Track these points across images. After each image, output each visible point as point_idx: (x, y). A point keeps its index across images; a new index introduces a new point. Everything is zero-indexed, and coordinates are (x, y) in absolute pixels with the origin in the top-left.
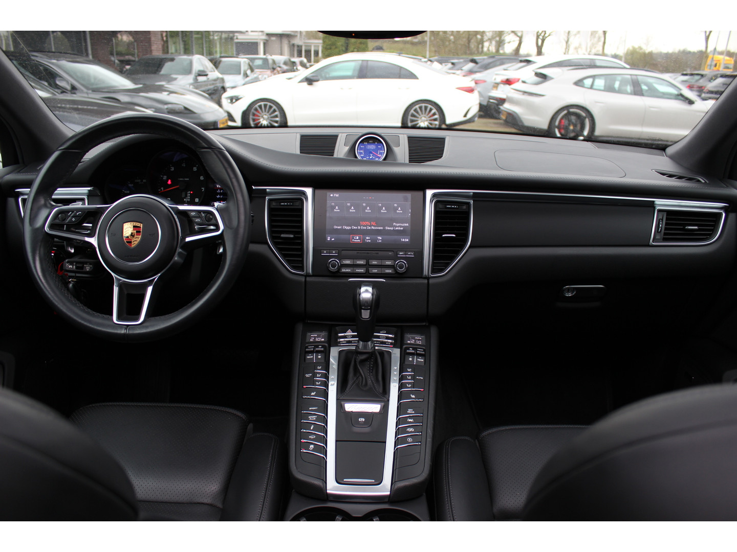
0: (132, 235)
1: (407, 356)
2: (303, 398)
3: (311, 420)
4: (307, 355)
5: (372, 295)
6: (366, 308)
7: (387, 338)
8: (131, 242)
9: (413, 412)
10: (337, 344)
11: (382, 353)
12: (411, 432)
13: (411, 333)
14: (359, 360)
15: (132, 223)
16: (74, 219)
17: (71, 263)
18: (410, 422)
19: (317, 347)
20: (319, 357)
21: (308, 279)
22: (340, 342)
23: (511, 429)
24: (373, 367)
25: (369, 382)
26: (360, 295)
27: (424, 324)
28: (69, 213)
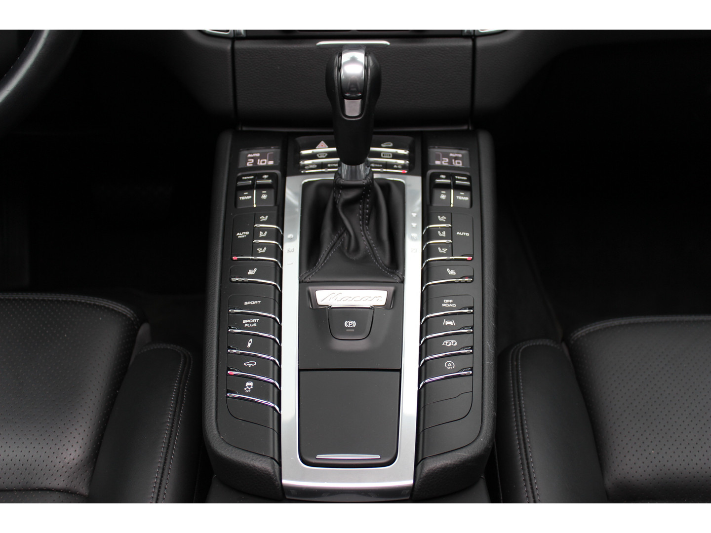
1: (436, 191)
2: (231, 281)
3: (247, 328)
4: (239, 193)
5: (366, 68)
6: (354, 95)
7: (396, 156)
9: (454, 305)
10: (298, 170)
11: (386, 187)
12: (452, 348)
13: (442, 145)
14: (342, 200)
18: (449, 327)
19: (260, 176)
20: (264, 197)
21: (239, 45)
22: (304, 165)
23: (630, 324)
24: (369, 214)
25: (363, 243)
26: (340, 68)
27: (465, 127)
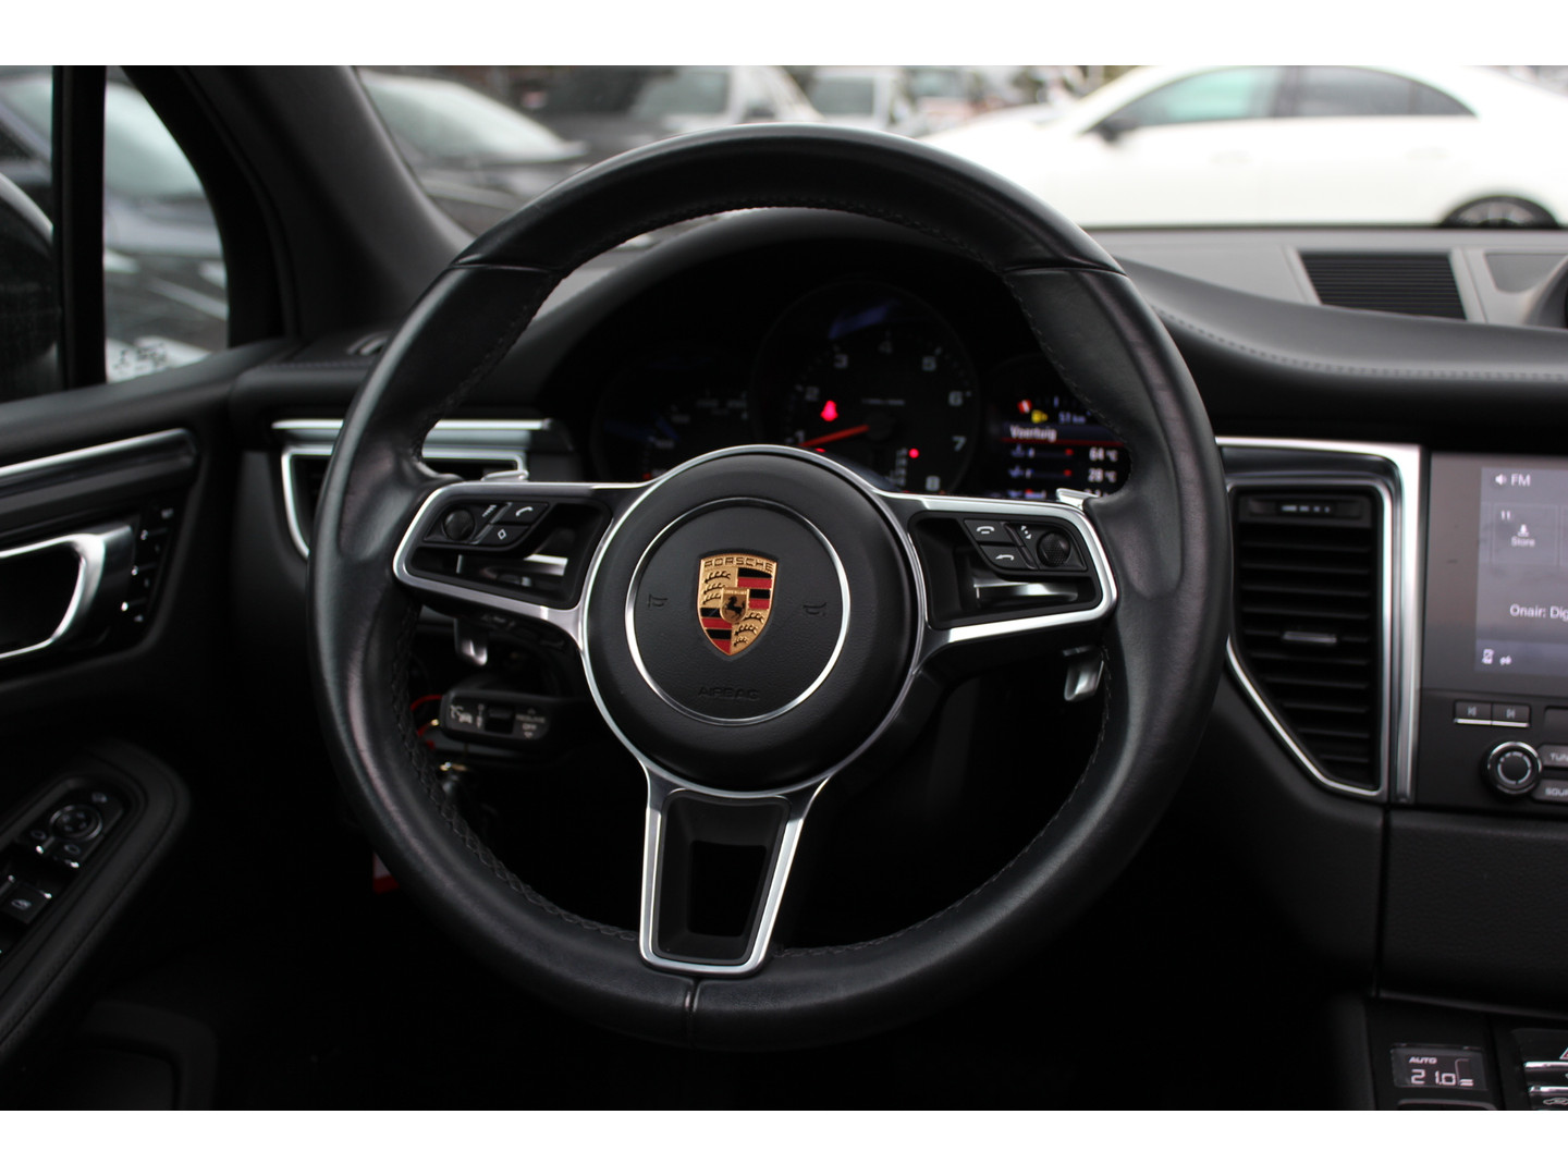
0: (734, 605)
8: (726, 635)
10: (1529, 1105)
15: (735, 557)
16: (502, 534)
17: (468, 704)
21: (1399, 820)
22: (1542, 1096)
28: (487, 507)
